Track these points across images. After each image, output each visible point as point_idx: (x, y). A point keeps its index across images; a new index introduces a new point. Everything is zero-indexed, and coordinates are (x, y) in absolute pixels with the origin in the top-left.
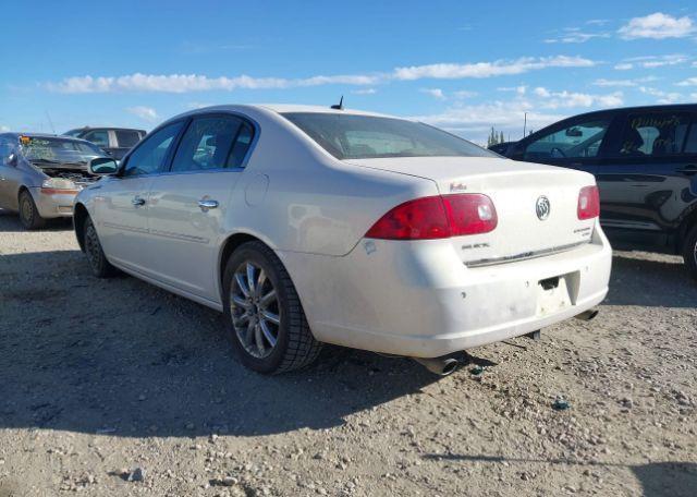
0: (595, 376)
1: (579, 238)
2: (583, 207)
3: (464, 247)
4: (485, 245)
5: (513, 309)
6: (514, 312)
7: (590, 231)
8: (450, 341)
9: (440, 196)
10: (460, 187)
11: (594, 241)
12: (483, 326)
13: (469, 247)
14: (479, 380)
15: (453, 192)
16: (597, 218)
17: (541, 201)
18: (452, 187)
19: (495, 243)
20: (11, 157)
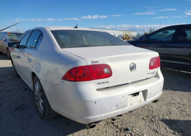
0: (155, 123)
1: (150, 76)
2: (152, 64)
3: (98, 84)
4: (107, 82)
5: (117, 106)
6: (118, 107)
7: (155, 73)
8: (90, 119)
9: (87, 65)
10: (96, 62)
11: (157, 76)
12: (104, 113)
13: (100, 83)
14: (113, 123)
15: (93, 64)
16: (159, 68)
17: (132, 65)
18: (92, 62)
19: (111, 81)
20: (5, 39)
